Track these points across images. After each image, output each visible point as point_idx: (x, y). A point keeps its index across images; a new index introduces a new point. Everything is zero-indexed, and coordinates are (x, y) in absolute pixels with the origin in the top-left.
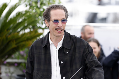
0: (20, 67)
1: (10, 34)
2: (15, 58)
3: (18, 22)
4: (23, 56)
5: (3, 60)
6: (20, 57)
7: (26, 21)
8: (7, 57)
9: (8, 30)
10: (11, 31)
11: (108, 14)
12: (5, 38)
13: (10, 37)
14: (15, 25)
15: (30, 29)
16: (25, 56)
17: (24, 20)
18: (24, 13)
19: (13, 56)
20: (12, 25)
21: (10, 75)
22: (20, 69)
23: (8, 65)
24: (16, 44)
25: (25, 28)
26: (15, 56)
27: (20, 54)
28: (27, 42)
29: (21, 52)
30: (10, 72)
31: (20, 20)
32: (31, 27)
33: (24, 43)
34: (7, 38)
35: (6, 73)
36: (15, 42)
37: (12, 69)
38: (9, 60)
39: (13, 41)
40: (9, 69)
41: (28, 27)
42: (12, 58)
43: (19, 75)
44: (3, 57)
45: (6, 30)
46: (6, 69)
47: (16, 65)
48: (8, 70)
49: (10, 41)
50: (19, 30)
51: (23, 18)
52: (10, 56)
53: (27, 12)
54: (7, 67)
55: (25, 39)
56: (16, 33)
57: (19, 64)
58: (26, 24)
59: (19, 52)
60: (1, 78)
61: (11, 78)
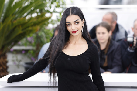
0: (28, 54)
2: (23, 45)
3: (23, 6)
4: (30, 43)
5: (9, 47)
6: (28, 44)
8: (13, 44)
9: (13, 15)
10: (17, 16)
12: (10, 24)
13: (15, 22)
14: (21, 9)
15: (37, 13)
16: (33, 42)
17: (31, 3)
19: (20, 43)
20: (17, 9)
21: (17, 63)
22: (28, 57)
23: (15, 52)
24: (23, 30)
25: (32, 12)
26: (22, 43)
27: (27, 41)
28: (34, 28)
29: (29, 38)
30: (17, 60)
31: (26, 4)
32: (38, 10)
33: (30, 28)
34: (12, 24)
35: (13, 61)
36: (21, 28)
37: (19, 57)
38: (16, 48)
39: (19, 27)
40: (17, 57)
41: (35, 10)
42: (19, 45)
43: (27, 64)
44: (9, 44)
45: (11, 15)
46: (13, 57)
47: (24, 52)
48: (15, 58)
50: (25, 14)
52: (16, 42)
54: (14, 55)
55: (32, 24)
56: (22, 18)
57: (26, 51)
58: (32, 8)
59: (27, 38)
60: (7, 67)
61: (18, 66)
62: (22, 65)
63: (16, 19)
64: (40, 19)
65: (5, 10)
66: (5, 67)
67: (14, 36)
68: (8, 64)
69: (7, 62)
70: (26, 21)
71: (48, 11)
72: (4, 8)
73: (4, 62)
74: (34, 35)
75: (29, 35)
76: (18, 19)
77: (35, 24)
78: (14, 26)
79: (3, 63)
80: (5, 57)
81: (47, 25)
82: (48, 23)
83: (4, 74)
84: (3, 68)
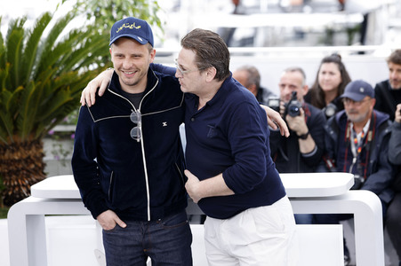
1: (58, 75)
3: (73, 50)
5: (47, 127)
7: (90, 49)
8: (53, 121)
9: (53, 67)
10: (60, 68)
11: (256, 29)
12: (49, 83)
13: (58, 80)
14: (69, 55)
15: (98, 62)
17: (88, 44)
18: (85, 30)
19: (67, 119)
20: (61, 57)
21: (62, 157)
23: (57, 137)
24: (72, 95)
25: (88, 62)
26: (70, 118)
30: (61, 151)
31: (78, 47)
32: (100, 58)
34: (53, 84)
35: (54, 153)
36: (69, 92)
37: (66, 145)
38: (58, 128)
39: (66, 89)
40: (60, 146)
41: (96, 58)
42: (66, 124)
44: (46, 121)
45: (50, 67)
46: (54, 145)
48: (57, 148)
49: (59, 89)
50: (77, 66)
51: (85, 40)
52: (60, 118)
53: (90, 28)
54: (55, 142)
56: (71, 72)
58: (90, 54)
60: (44, 165)
61: (63, 162)
65: (38, 59)
66: (40, 165)
67: (57, 106)
68: (45, 159)
69: (43, 155)
70: (79, 78)
72: (36, 55)
73: (38, 155)
76: (63, 74)
78: (54, 90)
79: (35, 157)
80: (39, 145)
83: (38, 177)
84: (36, 166)
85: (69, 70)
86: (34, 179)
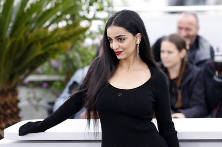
0: (53, 88)
2: (44, 74)
3: (44, 9)
4: (56, 69)
5: (21, 77)
6: (52, 71)
8: (27, 71)
9: (27, 24)
10: (33, 26)
12: (23, 39)
13: (31, 36)
14: (40, 14)
15: (67, 20)
16: (61, 69)
19: (39, 69)
20: (34, 16)
21: (35, 102)
22: (53, 92)
23: (31, 85)
24: (43, 49)
25: (58, 20)
26: (42, 69)
27: (51, 66)
28: (62, 45)
29: (54, 62)
30: (35, 98)
31: (49, 7)
32: (68, 16)
33: (55, 46)
34: (26, 39)
35: (29, 99)
36: (40, 46)
37: (39, 93)
38: (32, 78)
39: (37, 44)
40: (34, 93)
41: (64, 17)
42: (38, 74)
43: (51, 103)
44: (21, 72)
45: (23, 25)
46: (29, 93)
47: (45, 85)
48: (31, 95)
49: (32, 44)
50: (47, 23)
51: (54, 1)
52: (32, 69)
54: (30, 90)
55: (59, 39)
56: (42, 30)
57: (50, 83)
58: (59, 13)
59: (50, 62)
60: (19, 110)
61: (37, 108)
62: (43, 107)
63: (32, 31)
64: (71, 31)
65: (13, 17)
66: (15, 110)
68: (20, 105)
69: (18, 101)
70: (49, 34)
71: (84, 18)
72: (12, 14)
73: (14, 101)
74: (62, 57)
75: (54, 57)
76: (35, 30)
77: (63, 39)
78: (28, 44)
79: (11, 103)
80: (14, 92)
81: (83, 40)
82: (85, 37)
83: (13, 121)
84: (12, 111)
85: (40, 27)
86: (10, 122)
